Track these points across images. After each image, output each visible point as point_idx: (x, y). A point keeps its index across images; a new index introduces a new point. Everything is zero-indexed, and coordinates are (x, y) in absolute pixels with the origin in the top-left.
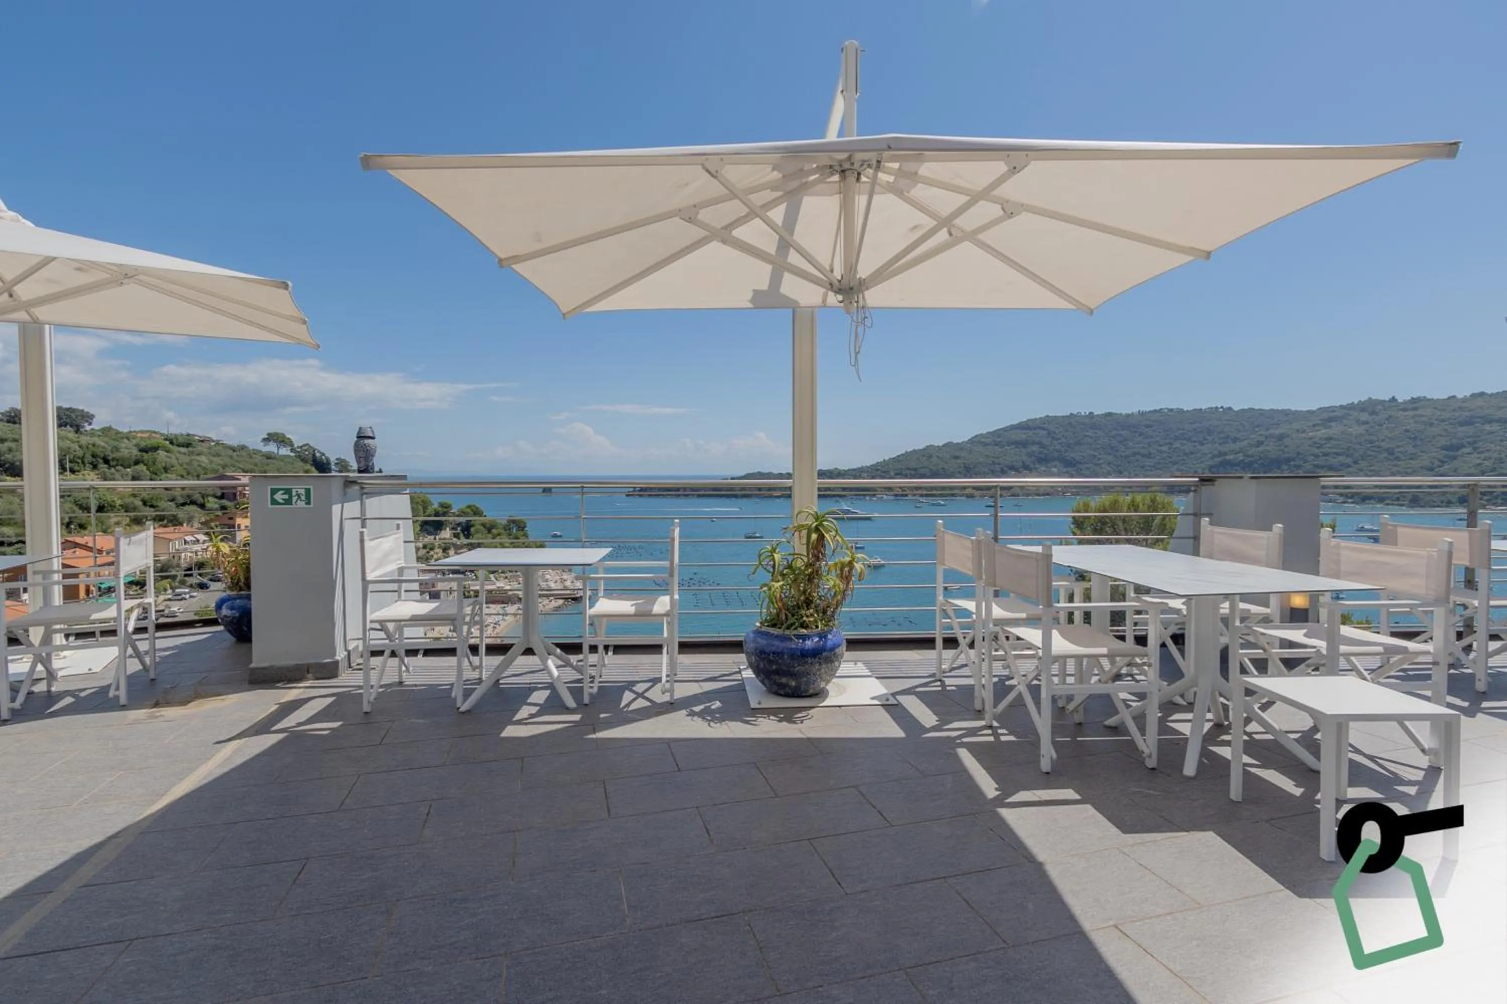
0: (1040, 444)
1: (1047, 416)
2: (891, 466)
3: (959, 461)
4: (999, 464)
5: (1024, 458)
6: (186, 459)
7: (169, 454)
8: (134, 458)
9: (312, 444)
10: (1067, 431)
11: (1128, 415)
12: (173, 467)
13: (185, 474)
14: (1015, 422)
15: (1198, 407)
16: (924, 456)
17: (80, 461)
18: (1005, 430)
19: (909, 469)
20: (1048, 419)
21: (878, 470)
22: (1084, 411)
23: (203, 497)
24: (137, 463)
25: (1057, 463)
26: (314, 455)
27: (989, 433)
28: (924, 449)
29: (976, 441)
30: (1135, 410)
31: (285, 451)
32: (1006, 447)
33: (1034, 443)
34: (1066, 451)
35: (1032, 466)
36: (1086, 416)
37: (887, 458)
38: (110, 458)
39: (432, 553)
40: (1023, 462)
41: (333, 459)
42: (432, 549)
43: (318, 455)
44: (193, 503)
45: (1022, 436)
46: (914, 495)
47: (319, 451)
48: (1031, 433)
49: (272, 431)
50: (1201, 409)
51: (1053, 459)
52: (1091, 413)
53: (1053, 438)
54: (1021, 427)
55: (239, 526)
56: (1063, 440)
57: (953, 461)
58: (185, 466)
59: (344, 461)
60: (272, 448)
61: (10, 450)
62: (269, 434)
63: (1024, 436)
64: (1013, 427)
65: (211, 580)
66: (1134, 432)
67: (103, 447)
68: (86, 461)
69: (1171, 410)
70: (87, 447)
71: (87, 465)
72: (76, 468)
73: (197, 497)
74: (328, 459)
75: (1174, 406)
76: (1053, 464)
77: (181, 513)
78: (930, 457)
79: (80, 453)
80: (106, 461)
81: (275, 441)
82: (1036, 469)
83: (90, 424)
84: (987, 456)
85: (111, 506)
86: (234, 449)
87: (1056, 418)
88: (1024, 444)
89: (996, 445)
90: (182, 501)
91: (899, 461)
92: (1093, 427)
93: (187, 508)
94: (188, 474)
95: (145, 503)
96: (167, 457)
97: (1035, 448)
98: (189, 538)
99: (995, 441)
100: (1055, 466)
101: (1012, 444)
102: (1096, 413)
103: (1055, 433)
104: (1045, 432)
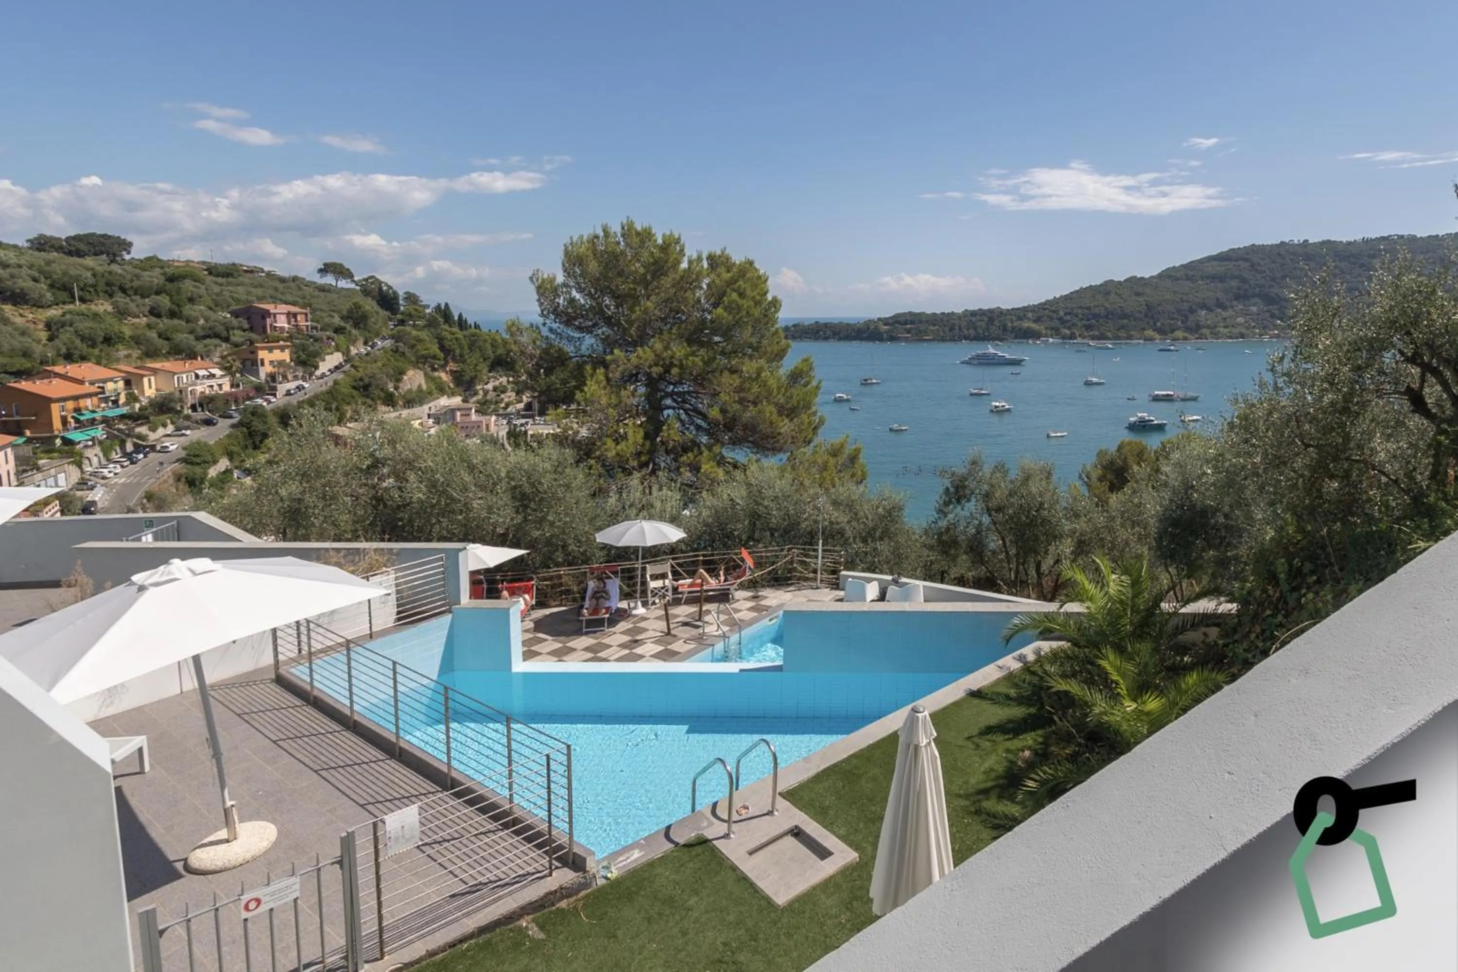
0: (1244, 280)
1: (1253, 245)
2: (1061, 305)
3: (1141, 299)
4: (1188, 302)
5: (1220, 295)
6: (217, 289)
7: (197, 284)
8: (155, 287)
9: (378, 277)
10: (1274, 262)
11: (1349, 243)
12: (200, 297)
13: (213, 306)
14: (1214, 253)
15: (1434, 234)
16: (1100, 292)
17: (92, 290)
18: (1201, 261)
19: (1081, 307)
20: (1254, 249)
21: (1045, 309)
22: (1298, 238)
23: (227, 330)
24: (158, 293)
25: (1257, 300)
26: (380, 289)
27: (1182, 266)
28: (1101, 285)
29: (1168, 275)
30: (1358, 237)
31: (343, 284)
32: (1200, 282)
33: (1233, 277)
34: (1270, 287)
35: (1227, 303)
36: (1299, 245)
37: (1058, 296)
38: (127, 286)
39: (503, 396)
40: (1218, 299)
41: (401, 293)
42: (503, 392)
43: (385, 288)
44: (217, 336)
45: (1219, 268)
46: (1084, 338)
47: (386, 284)
48: (1230, 265)
49: (328, 261)
50: (1437, 236)
51: (1254, 295)
52: (1306, 241)
53: (1257, 271)
54: (1222, 258)
55: (262, 361)
56: (1268, 273)
57: (1134, 297)
58: (214, 297)
59: (414, 295)
60: (329, 280)
61: (12, 276)
62: (325, 265)
63: (1222, 269)
64: (1210, 259)
65: (220, 416)
66: (1355, 263)
67: (120, 275)
68: (99, 289)
69: (1402, 237)
70: (103, 276)
71: (101, 294)
72: (88, 297)
73: (220, 329)
74: (395, 293)
75: (1405, 233)
76: (1253, 301)
77: (199, 347)
78: (1108, 293)
79: (91, 281)
80: (123, 290)
81: (334, 272)
82: (1232, 307)
83: (129, 253)
84: (1175, 292)
85: (119, 337)
86: (282, 280)
87: (1263, 247)
88: (1220, 278)
89: (1188, 279)
90: (202, 334)
91: (1071, 299)
92: (1308, 258)
93: (207, 341)
94: (216, 306)
95: (160, 335)
96: (195, 286)
97: (1234, 283)
98: (201, 373)
99: (1186, 275)
100: (1254, 305)
101: (1207, 277)
102: (1311, 241)
103: (1259, 265)
104: (1247, 264)
